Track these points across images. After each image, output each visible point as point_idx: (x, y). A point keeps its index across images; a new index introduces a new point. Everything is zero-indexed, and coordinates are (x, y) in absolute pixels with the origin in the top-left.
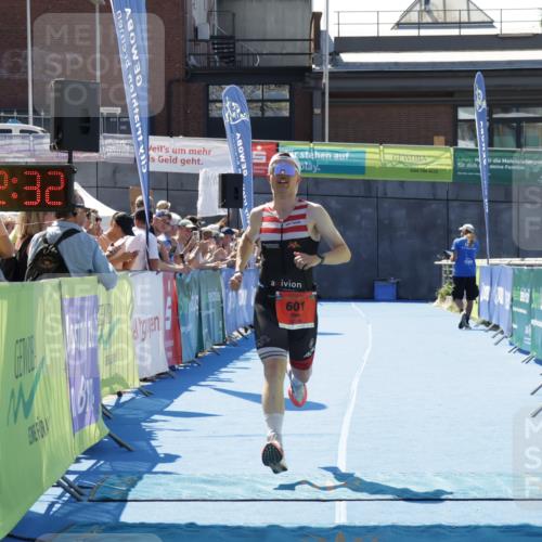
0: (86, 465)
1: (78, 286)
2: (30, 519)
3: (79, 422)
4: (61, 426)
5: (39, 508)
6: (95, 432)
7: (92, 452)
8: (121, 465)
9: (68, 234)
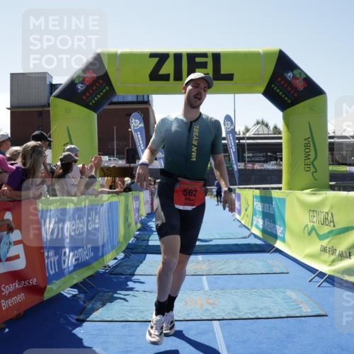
0: (138, 233)
1: (135, 193)
2: (129, 244)
3: (136, 223)
4: (133, 224)
5: (130, 242)
6: (139, 226)
7: (139, 230)
8: (146, 233)
9: (132, 183)
